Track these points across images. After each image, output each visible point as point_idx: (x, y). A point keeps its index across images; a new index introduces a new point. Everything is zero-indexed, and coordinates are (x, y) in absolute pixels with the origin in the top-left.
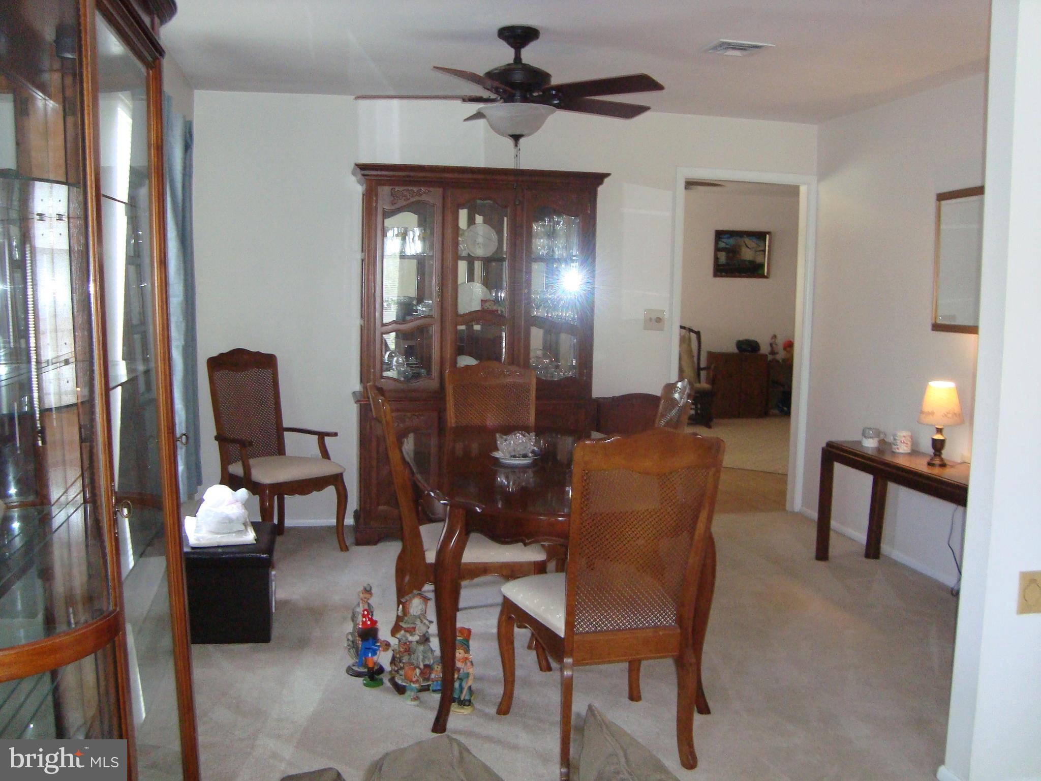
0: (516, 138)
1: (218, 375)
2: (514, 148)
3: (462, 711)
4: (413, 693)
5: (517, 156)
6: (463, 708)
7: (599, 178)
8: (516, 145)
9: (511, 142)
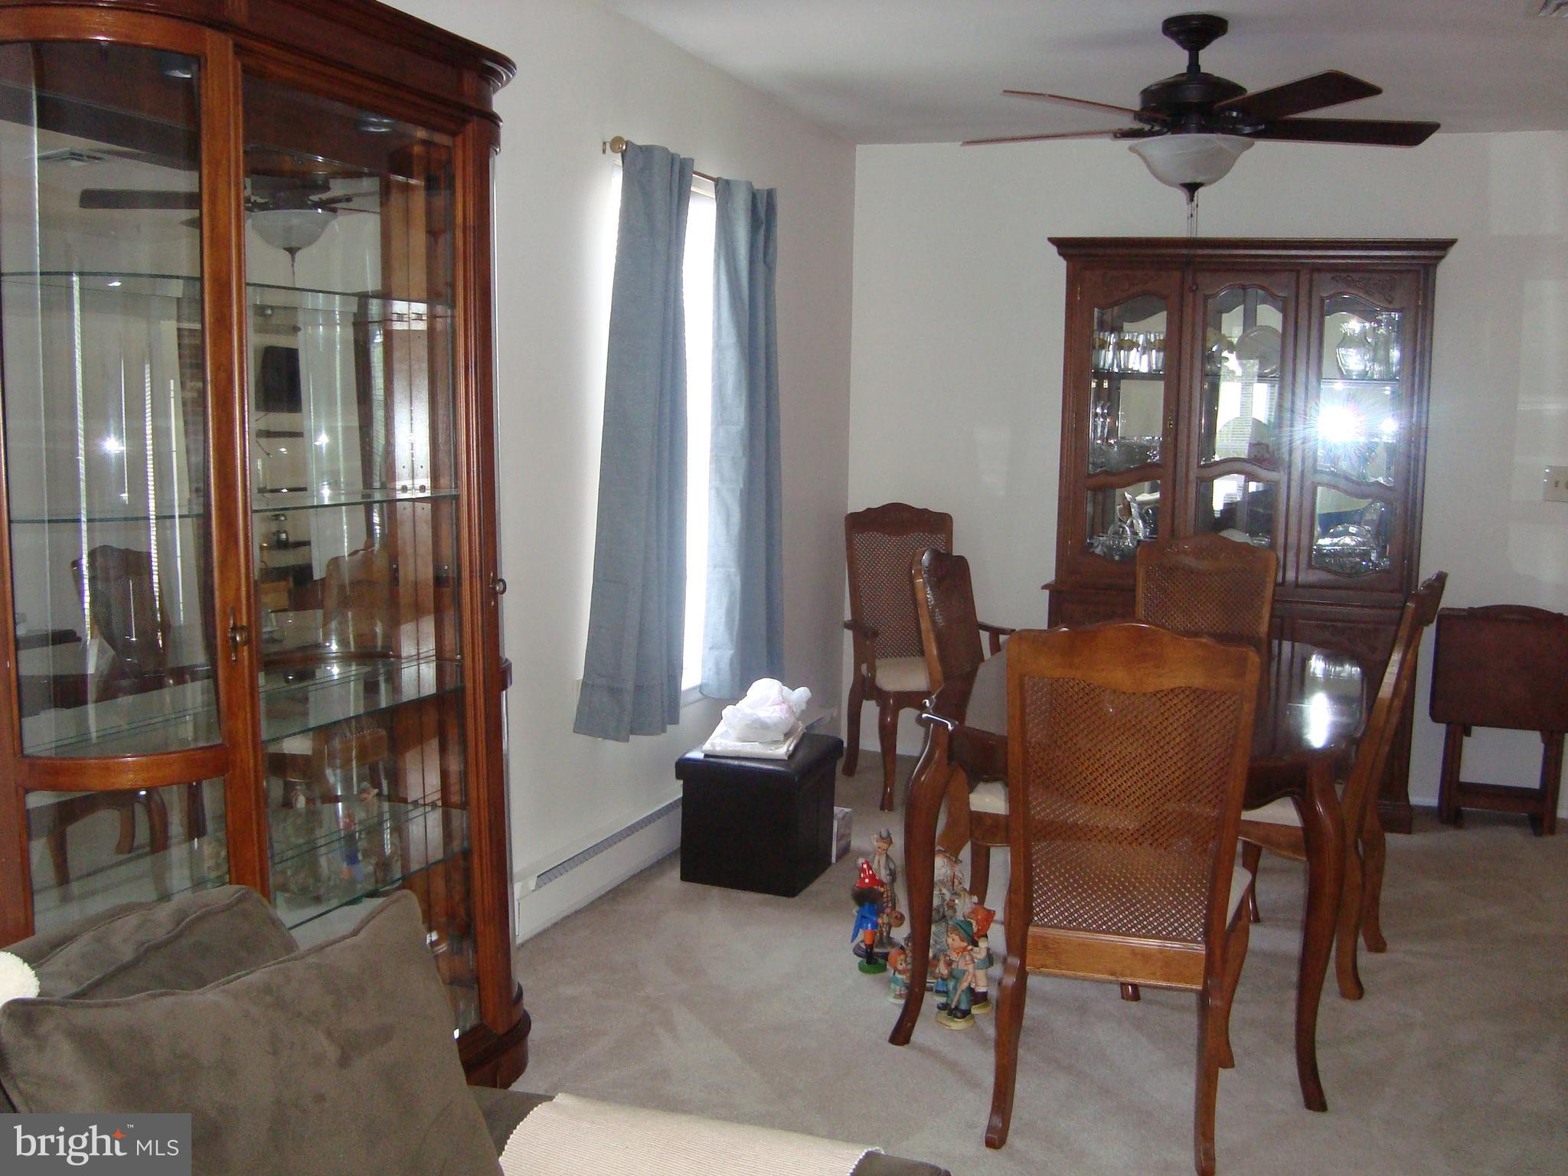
0: (1192, 188)
1: (858, 538)
2: (1188, 204)
3: (952, 1024)
4: (898, 988)
5: (1192, 216)
6: (954, 1021)
7: (1444, 246)
8: (1192, 200)
9: (1182, 195)
